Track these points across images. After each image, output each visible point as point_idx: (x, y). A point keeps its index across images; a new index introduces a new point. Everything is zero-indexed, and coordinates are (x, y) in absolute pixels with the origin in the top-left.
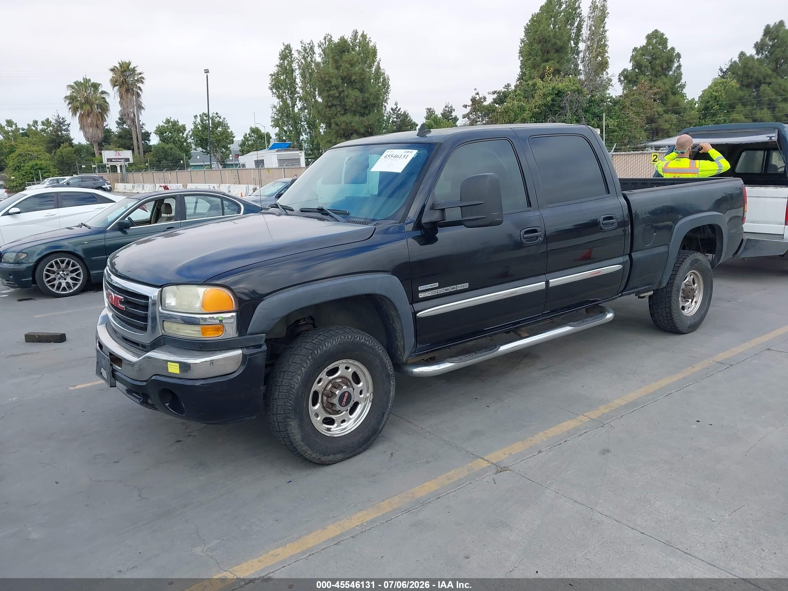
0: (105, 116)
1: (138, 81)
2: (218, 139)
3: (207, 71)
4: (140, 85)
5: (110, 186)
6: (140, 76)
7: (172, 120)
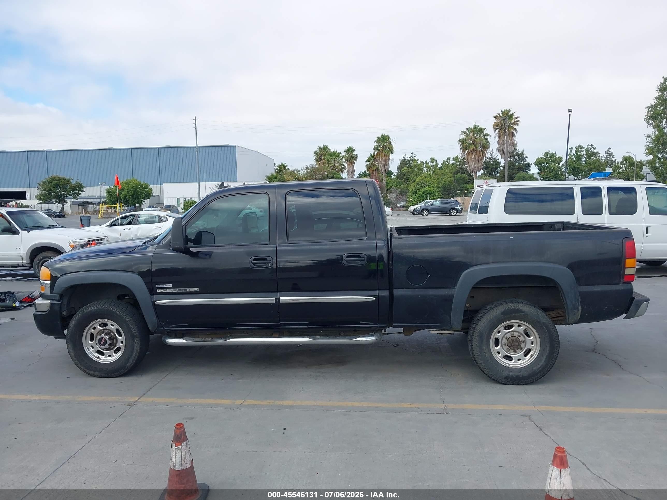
0: (486, 153)
1: (514, 124)
2: (590, 168)
3: (570, 111)
4: (515, 127)
5: (461, 207)
6: (516, 120)
7: (551, 153)
